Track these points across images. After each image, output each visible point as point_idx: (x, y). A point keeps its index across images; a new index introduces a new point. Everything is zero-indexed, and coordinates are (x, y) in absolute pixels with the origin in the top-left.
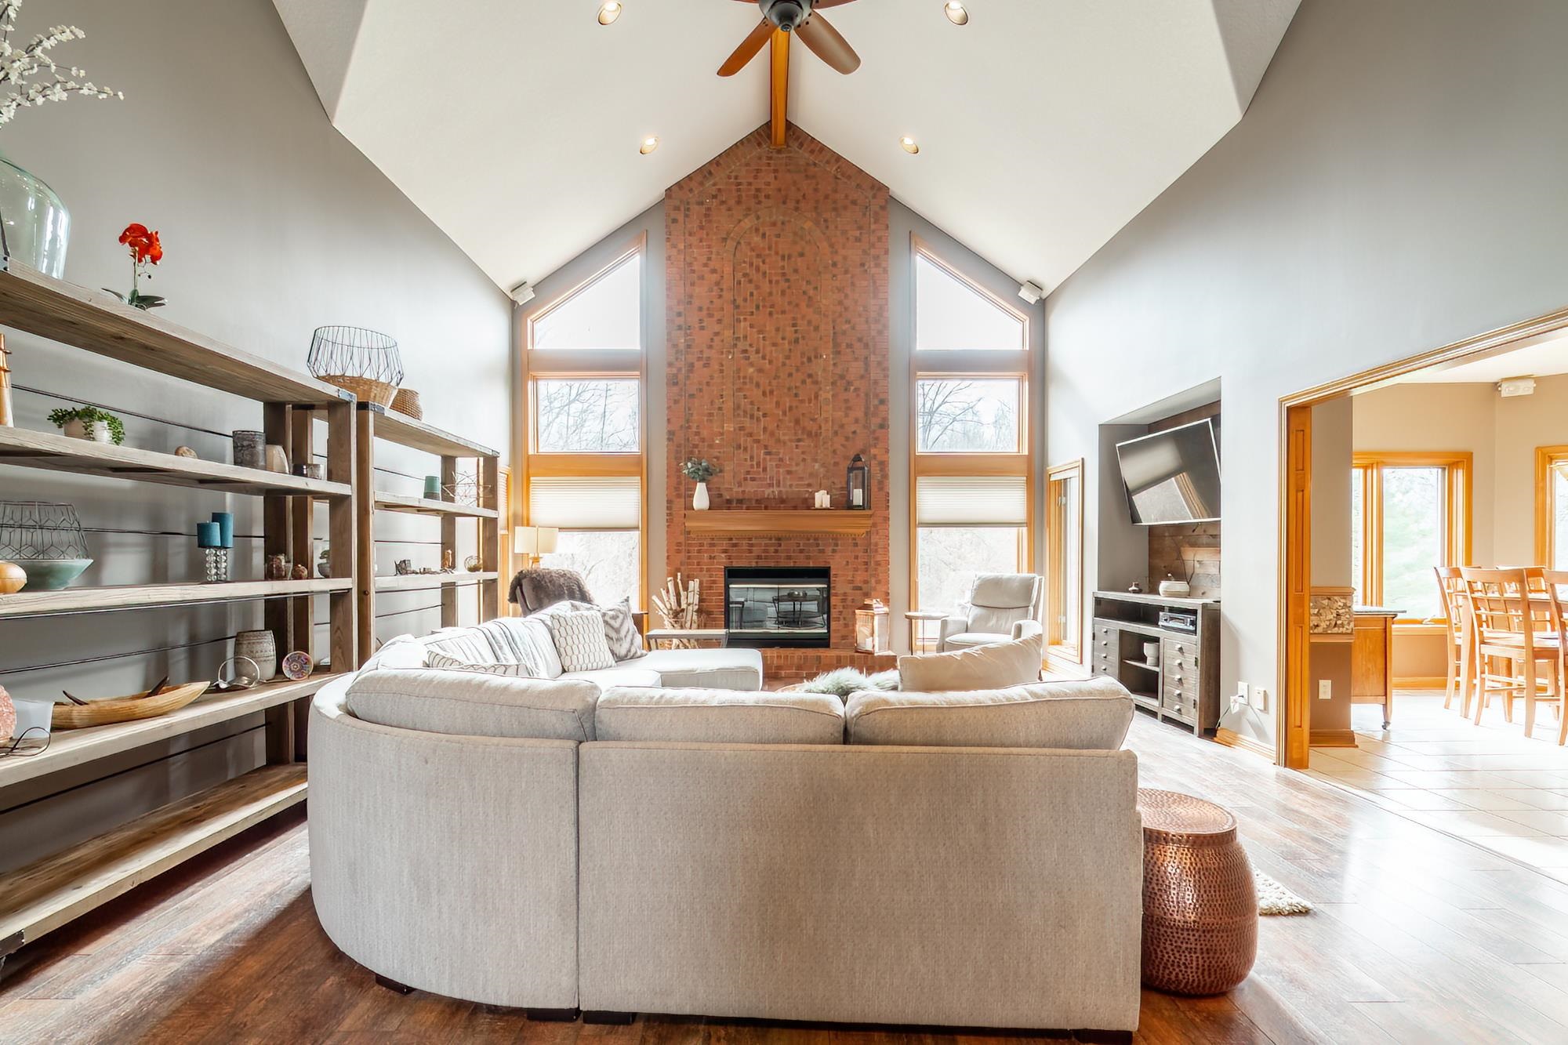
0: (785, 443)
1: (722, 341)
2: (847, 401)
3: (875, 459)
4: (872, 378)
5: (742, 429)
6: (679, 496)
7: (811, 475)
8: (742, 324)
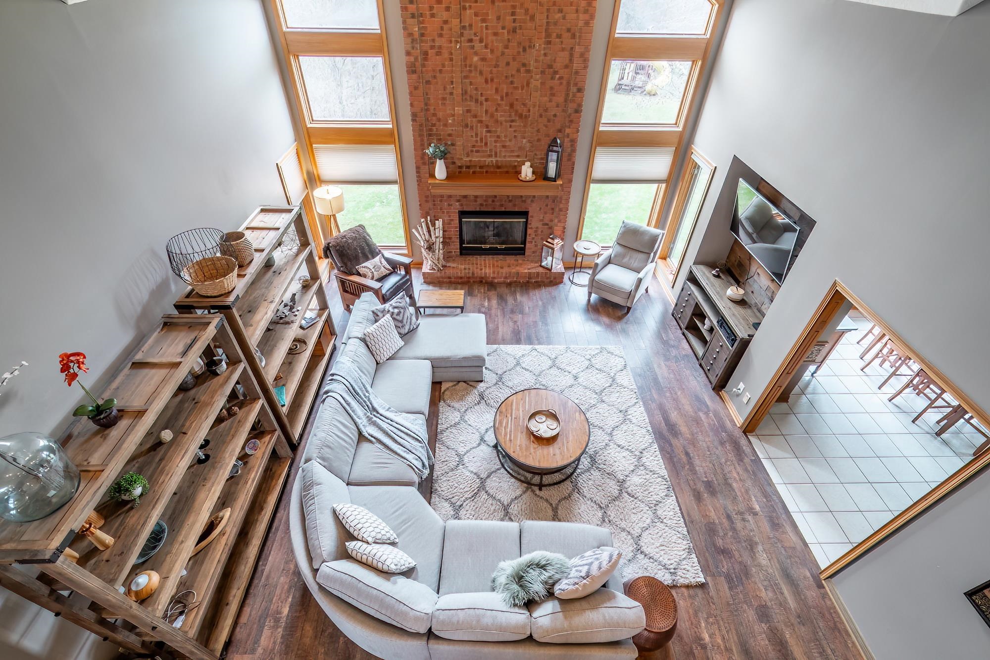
0: (501, 123)
1: (451, 29)
2: (552, 88)
3: (568, 137)
4: (574, 68)
5: (468, 111)
6: (424, 164)
7: (520, 148)
8: (468, 11)
